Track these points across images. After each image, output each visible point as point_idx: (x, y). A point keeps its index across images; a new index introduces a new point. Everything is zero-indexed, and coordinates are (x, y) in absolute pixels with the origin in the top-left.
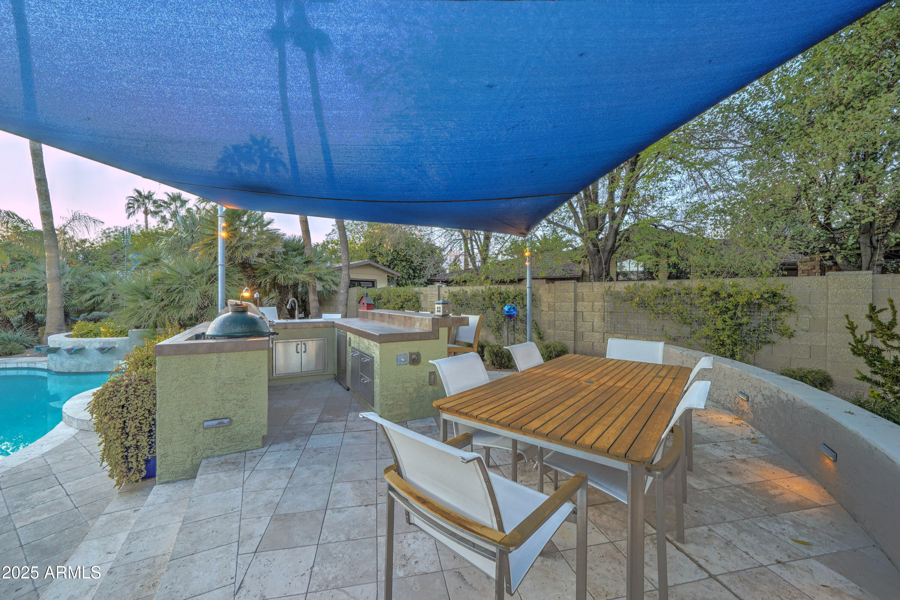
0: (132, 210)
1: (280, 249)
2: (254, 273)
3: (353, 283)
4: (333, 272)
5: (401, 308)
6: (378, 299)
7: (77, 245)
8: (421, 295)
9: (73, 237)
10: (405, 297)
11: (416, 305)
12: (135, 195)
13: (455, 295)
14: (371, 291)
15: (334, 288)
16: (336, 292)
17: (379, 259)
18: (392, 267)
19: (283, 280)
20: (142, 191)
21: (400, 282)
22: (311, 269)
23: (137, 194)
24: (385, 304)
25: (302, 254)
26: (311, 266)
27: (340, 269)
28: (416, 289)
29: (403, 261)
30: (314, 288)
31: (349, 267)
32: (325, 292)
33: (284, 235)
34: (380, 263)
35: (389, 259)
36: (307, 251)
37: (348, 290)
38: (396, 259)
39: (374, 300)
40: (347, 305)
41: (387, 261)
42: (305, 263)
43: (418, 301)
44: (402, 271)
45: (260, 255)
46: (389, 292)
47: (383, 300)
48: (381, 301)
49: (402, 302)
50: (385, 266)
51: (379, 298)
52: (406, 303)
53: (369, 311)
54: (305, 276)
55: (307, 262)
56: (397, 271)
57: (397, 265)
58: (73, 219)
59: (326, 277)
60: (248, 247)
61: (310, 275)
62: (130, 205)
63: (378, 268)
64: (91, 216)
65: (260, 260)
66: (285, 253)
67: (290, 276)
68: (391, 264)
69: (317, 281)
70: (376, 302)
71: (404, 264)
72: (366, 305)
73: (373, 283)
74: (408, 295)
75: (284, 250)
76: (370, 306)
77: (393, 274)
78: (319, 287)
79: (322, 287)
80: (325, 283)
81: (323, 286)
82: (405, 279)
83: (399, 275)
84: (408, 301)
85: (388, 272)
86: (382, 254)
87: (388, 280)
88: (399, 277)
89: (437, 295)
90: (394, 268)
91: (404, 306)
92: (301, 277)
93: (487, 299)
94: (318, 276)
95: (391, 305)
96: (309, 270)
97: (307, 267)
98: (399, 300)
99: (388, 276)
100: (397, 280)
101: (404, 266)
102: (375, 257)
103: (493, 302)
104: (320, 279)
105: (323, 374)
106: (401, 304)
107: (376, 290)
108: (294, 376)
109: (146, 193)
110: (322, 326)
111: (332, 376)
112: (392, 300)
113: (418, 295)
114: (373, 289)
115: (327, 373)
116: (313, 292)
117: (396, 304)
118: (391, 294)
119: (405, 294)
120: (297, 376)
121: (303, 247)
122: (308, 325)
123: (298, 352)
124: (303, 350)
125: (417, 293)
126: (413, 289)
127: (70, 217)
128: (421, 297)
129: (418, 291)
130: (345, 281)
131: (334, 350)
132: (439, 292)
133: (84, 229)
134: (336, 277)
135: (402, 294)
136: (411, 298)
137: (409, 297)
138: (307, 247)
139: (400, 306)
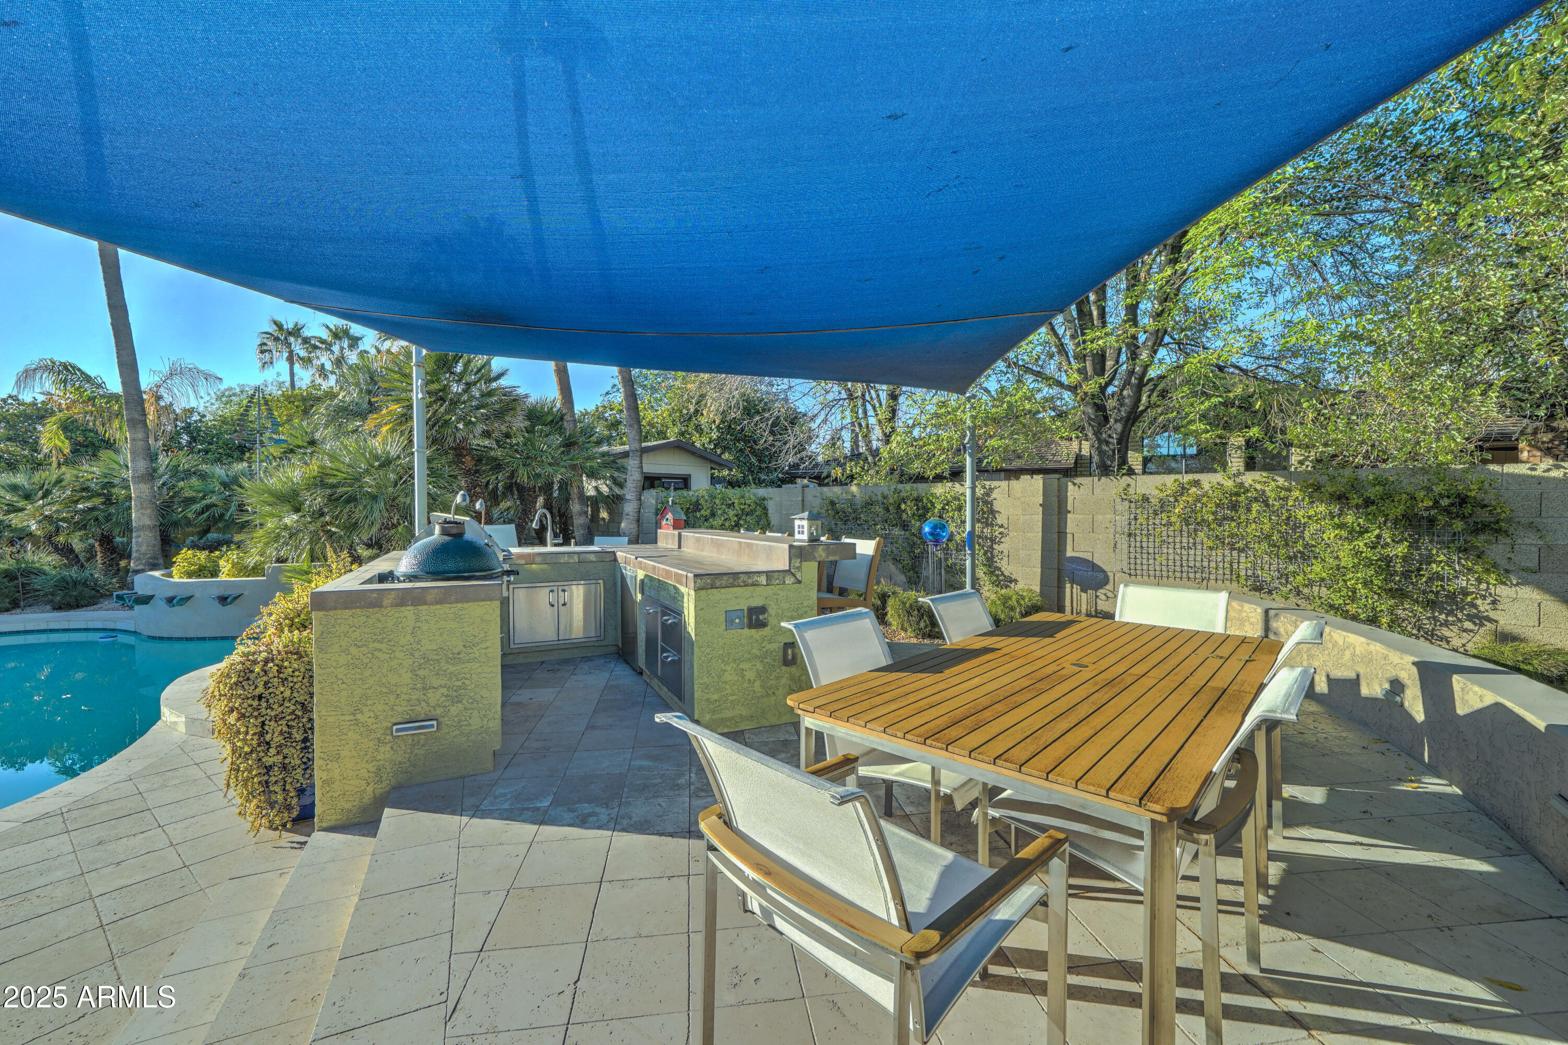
0: (267, 356)
1: (519, 421)
2: (476, 465)
3: (651, 481)
4: (614, 461)
5: (736, 526)
6: (694, 511)
7: (179, 418)
8: (770, 503)
9: (171, 404)
10: (742, 507)
11: (762, 522)
12: (272, 328)
13: (833, 503)
14: (682, 496)
15: (617, 491)
16: (619, 497)
17: (694, 437)
18: (719, 451)
19: (526, 477)
20: (284, 322)
21: (732, 480)
22: (576, 457)
23: (275, 327)
24: (706, 520)
25: (560, 430)
26: (574, 452)
27: (625, 456)
28: (762, 492)
29: (738, 441)
30: (581, 490)
31: (642, 452)
32: (599, 498)
33: (526, 396)
34: (697, 445)
35: (714, 437)
36: (567, 424)
37: (641, 495)
38: (726, 438)
39: (687, 512)
40: (638, 521)
41: (710, 442)
42: (563, 446)
43: (766, 512)
44: (738, 459)
45: (486, 433)
46: (713, 498)
47: (703, 512)
48: (698, 514)
49: (737, 515)
50: (707, 449)
51: (697, 506)
52: (744, 517)
53: (677, 532)
54: (564, 470)
55: (569, 445)
57: (728, 448)
58: (171, 374)
59: (601, 472)
61: (574, 467)
62: (265, 348)
63: (693, 454)
64: (201, 367)
65: (487, 442)
66: (530, 429)
67: (538, 471)
68: (717, 447)
69: (585, 478)
70: (691, 515)
71: (740, 445)
73: (685, 482)
74: (748, 502)
75: (527, 423)
76: (679, 524)
77: (720, 465)
78: (590, 490)
79: (594, 488)
80: (599, 482)
81: (597, 487)
82: (742, 473)
84: (747, 515)
85: (711, 461)
86: (700, 429)
87: (712, 475)
89: (800, 503)
91: (742, 522)
92: (558, 472)
93: (891, 509)
94: (588, 469)
95: (717, 522)
96: (572, 459)
97: (569, 454)
98: (731, 513)
99: (712, 469)
101: (740, 451)
102: (690, 434)
103: (903, 516)
104: (592, 475)
105: (597, 644)
106: (736, 519)
107: (691, 493)
108: (547, 648)
109: (291, 326)
110: (594, 559)
111: (613, 649)
112: (719, 512)
113: (766, 502)
114: (685, 493)
115: (604, 643)
116: (579, 498)
117: (726, 519)
118: (717, 501)
119: (742, 501)
120: (551, 648)
121: (562, 419)
122: (569, 557)
123: (553, 606)
124: (561, 602)
125: (764, 499)
126: (756, 491)
127: (166, 370)
128: (771, 506)
129: (766, 496)
130: (635, 478)
131: (616, 603)
132: (803, 497)
133: (190, 390)
134: (618, 469)
135: (736, 501)
136: (753, 507)
137: (749, 505)
138: (567, 417)
139: (733, 523)
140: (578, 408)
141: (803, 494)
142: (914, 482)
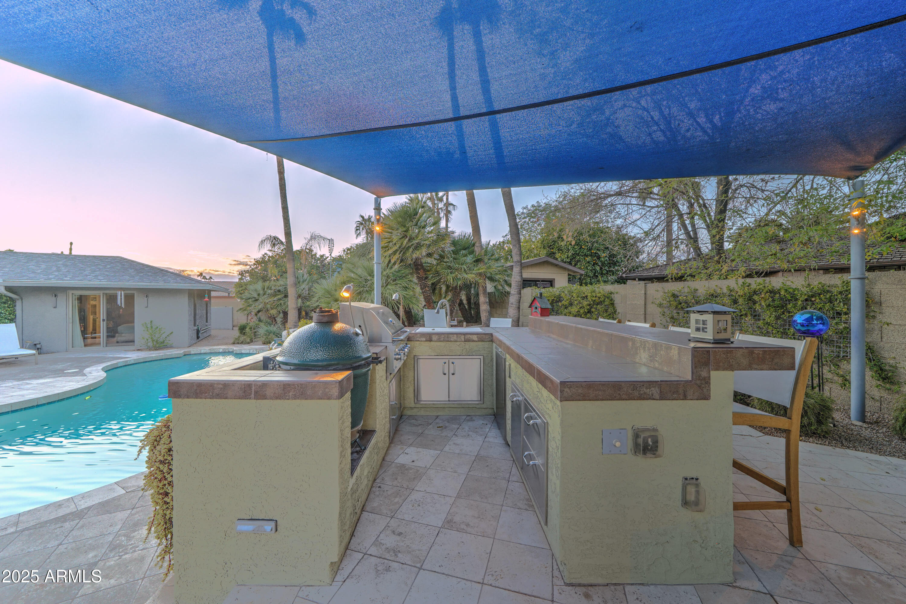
0: (358, 232)
1: (449, 248)
2: (426, 274)
3: (526, 283)
4: (506, 271)
5: (588, 312)
6: (557, 302)
7: (319, 259)
8: (616, 295)
9: (316, 254)
10: (594, 299)
11: (610, 310)
12: (360, 219)
13: (674, 296)
14: (547, 292)
15: (507, 288)
16: (508, 293)
17: (557, 255)
18: (573, 263)
19: (452, 280)
20: (365, 216)
21: (584, 281)
22: (481, 268)
23: (361, 218)
24: (566, 308)
25: (472, 252)
26: (481, 265)
27: (512, 267)
28: (609, 288)
29: (587, 256)
30: (485, 289)
31: (523, 266)
32: (497, 294)
33: (453, 232)
34: (559, 259)
35: (570, 254)
36: (477, 249)
37: (520, 291)
38: (578, 255)
39: (552, 304)
40: (519, 308)
41: (568, 258)
42: (474, 262)
43: (613, 304)
44: (587, 268)
45: (429, 255)
46: (571, 292)
47: (563, 302)
48: (560, 304)
49: (589, 305)
50: (565, 262)
51: (559, 299)
52: (595, 306)
53: (543, 318)
54: (474, 276)
55: (478, 261)
56: (580, 268)
57: (580, 261)
58: (311, 239)
59: (497, 277)
60: (418, 247)
61: (480, 274)
62: (358, 228)
63: (556, 265)
64: (322, 235)
65: (429, 260)
66: (455, 252)
67: (459, 276)
68: (573, 260)
69: (488, 282)
70: (555, 304)
71: (588, 259)
72: (539, 311)
73: (551, 283)
74: (598, 295)
75: (453, 248)
76: (545, 312)
77: (575, 272)
78: (490, 287)
79: (493, 288)
80: (496, 283)
81: (495, 287)
82: (589, 276)
83: (583, 272)
84: (597, 304)
85: (569, 270)
86: (561, 250)
87: (569, 278)
88: (582, 275)
89: (643, 296)
90: (575, 265)
91: (593, 310)
92: (471, 277)
93: (741, 301)
94: (489, 275)
95: (574, 309)
96: (479, 270)
97: (477, 266)
98: (585, 303)
99: (569, 275)
100: (580, 279)
101: (588, 262)
102: (554, 253)
103: (757, 307)
104: (491, 279)
105: (478, 406)
106: (588, 307)
107: (555, 290)
108: (441, 406)
109: (367, 217)
110: (476, 339)
111: (491, 411)
112: (576, 302)
113: (612, 295)
114: (551, 289)
115: (484, 406)
116: (483, 293)
117: (581, 308)
118: (574, 295)
119: (594, 294)
120: (444, 406)
121: (474, 245)
122: (457, 337)
123: (445, 374)
124: (451, 371)
125: (611, 293)
126: (604, 287)
127: (309, 237)
128: (617, 299)
129: (613, 291)
130: (517, 280)
131: (492, 375)
132: (645, 291)
133: (318, 245)
134: (508, 276)
135: (589, 294)
136: (602, 299)
137: (599, 298)
138: (477, 244)
139: (586, 311)
140: (484, 239)
141: (646, 288)
142: (764, 277)
